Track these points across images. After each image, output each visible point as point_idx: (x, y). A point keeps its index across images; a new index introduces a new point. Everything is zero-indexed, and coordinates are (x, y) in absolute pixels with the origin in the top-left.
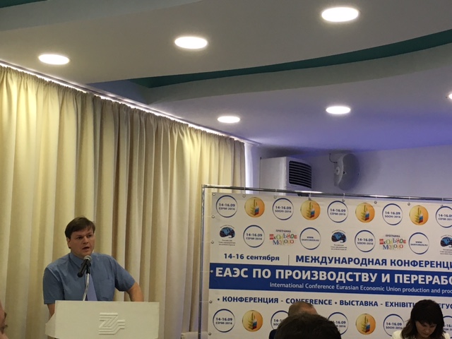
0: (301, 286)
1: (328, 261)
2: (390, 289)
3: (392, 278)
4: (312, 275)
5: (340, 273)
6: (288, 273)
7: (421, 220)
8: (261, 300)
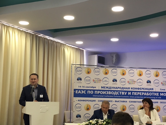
0: (103, 96)
1: (111, 88)
2: (131, 97)
3: (131, 93)
4: (106, 93)
5: (115, 92)
6: (99, 92)
7: (140, 75)
8: (90, 101)
